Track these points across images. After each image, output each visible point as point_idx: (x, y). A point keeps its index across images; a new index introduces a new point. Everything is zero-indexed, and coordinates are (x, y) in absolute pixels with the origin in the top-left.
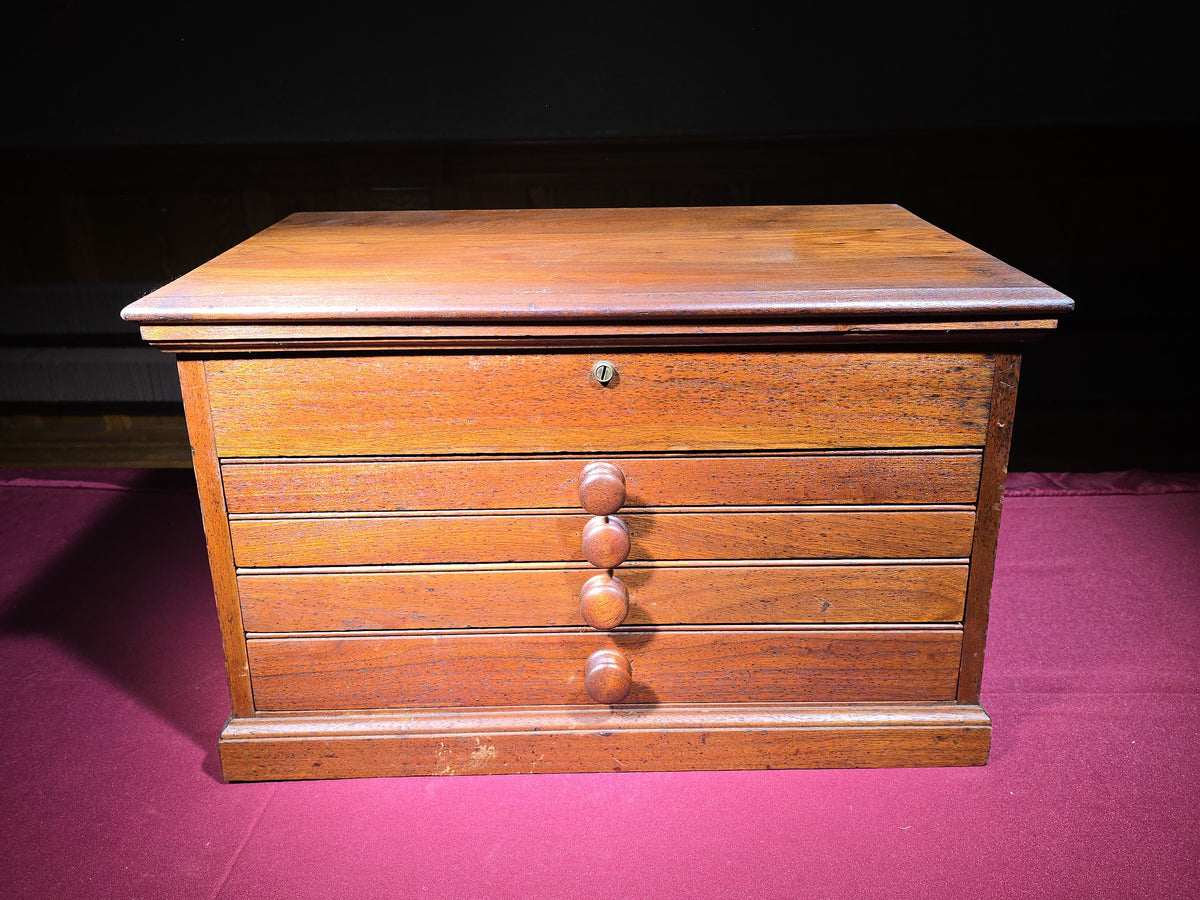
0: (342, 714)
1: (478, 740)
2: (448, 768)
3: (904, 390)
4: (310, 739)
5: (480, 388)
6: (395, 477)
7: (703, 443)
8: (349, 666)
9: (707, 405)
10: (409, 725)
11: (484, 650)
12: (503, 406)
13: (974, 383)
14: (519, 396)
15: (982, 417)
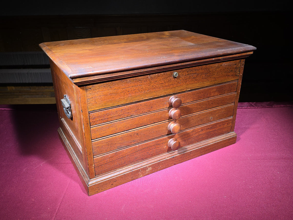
0: (116, 170)
1: (148, 167)
2: (141, 175)
4: (110, 179)
5: (150, 83)
6: (131, 108)
7: (193, 88)
8: (118, 158)
9: (194, 79)
10: (133, 168)
11: (148, 146)
12: (155, 86)
13: (238, 67)
14: (158, 83)
15: (238, 73)
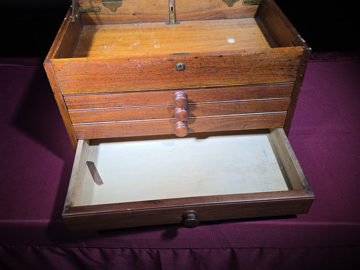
3: (273, 67)
5: (142, 72)
6: (117, 98)
7: (211, 85)
9: (212, 74)
12: (149, 77)
13: (295, 64)
14: (154, 74)
15: (296, 74)
